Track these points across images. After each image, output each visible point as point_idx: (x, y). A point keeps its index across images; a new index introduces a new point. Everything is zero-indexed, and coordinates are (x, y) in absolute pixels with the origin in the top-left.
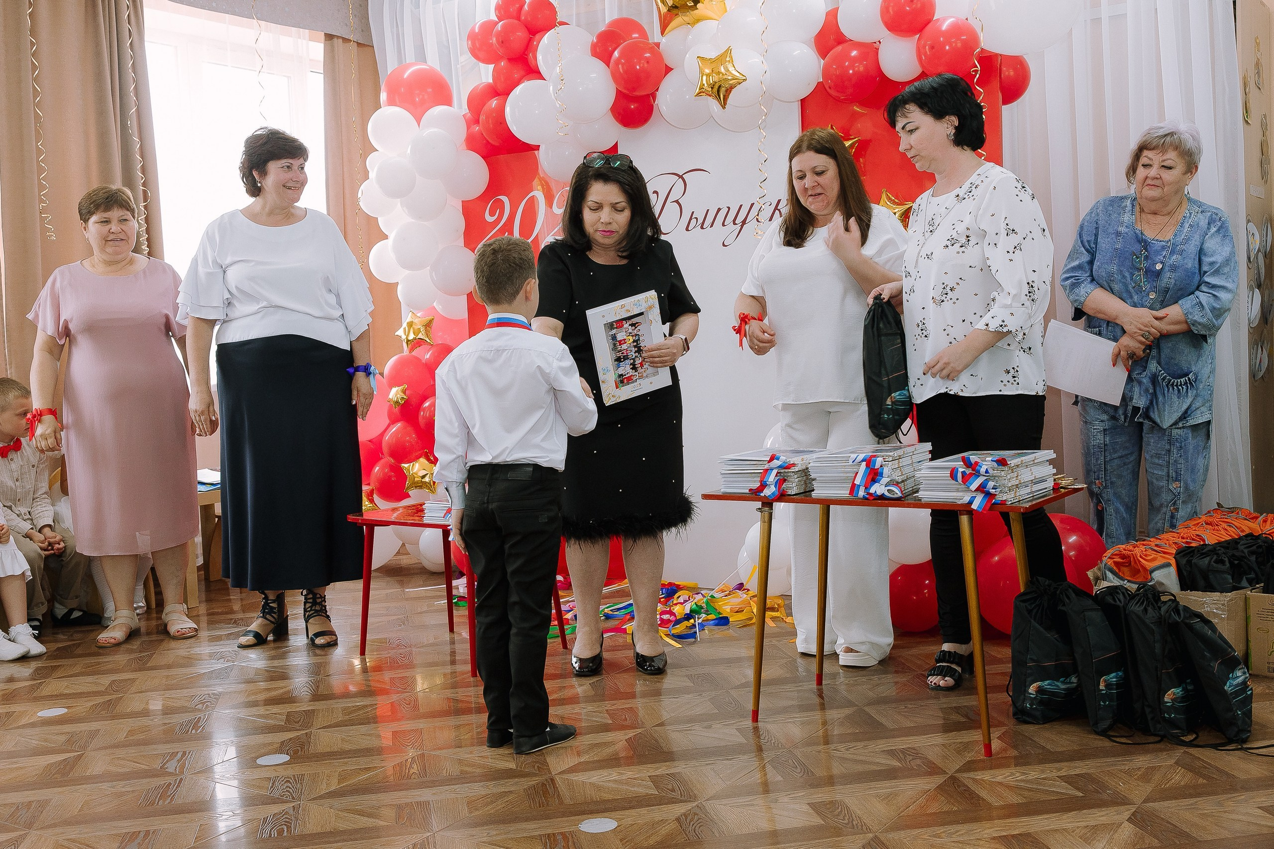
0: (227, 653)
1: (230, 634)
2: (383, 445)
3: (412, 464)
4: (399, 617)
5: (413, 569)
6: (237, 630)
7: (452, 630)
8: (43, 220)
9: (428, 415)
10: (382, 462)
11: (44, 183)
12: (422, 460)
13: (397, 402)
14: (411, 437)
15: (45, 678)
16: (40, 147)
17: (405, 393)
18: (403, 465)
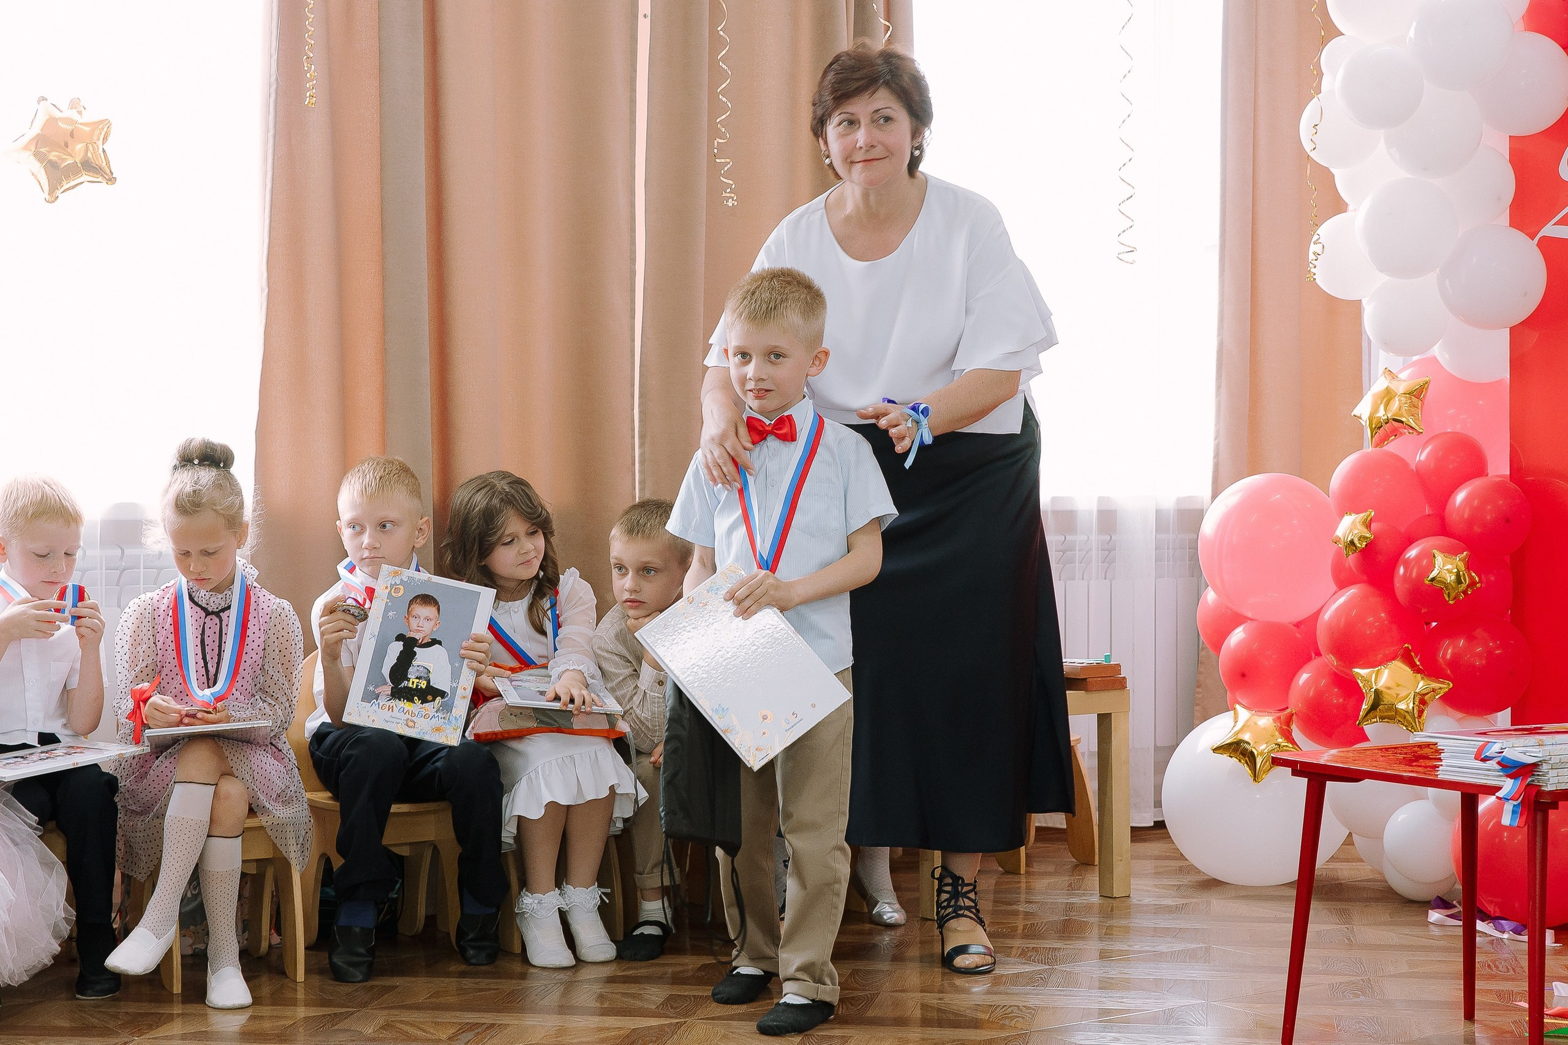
0: (1015, 1010)
1: (1017, 975)
2: (1318, 632)
3: (1377, 669)
4: (1353, 979)
5: (1364, 888)
6: (1027, 968)
7: (1469, 1015)
8: (714, 169)
9: (1414, 575)
10: (1316, 663)
11: (724, 99)
12: (1398, 666)
13: (1352, 542)
14: (1378, 617)
15: (686, 1015)
16: (721, 33)
17: (1368, 525)
18: (1356, 670)
